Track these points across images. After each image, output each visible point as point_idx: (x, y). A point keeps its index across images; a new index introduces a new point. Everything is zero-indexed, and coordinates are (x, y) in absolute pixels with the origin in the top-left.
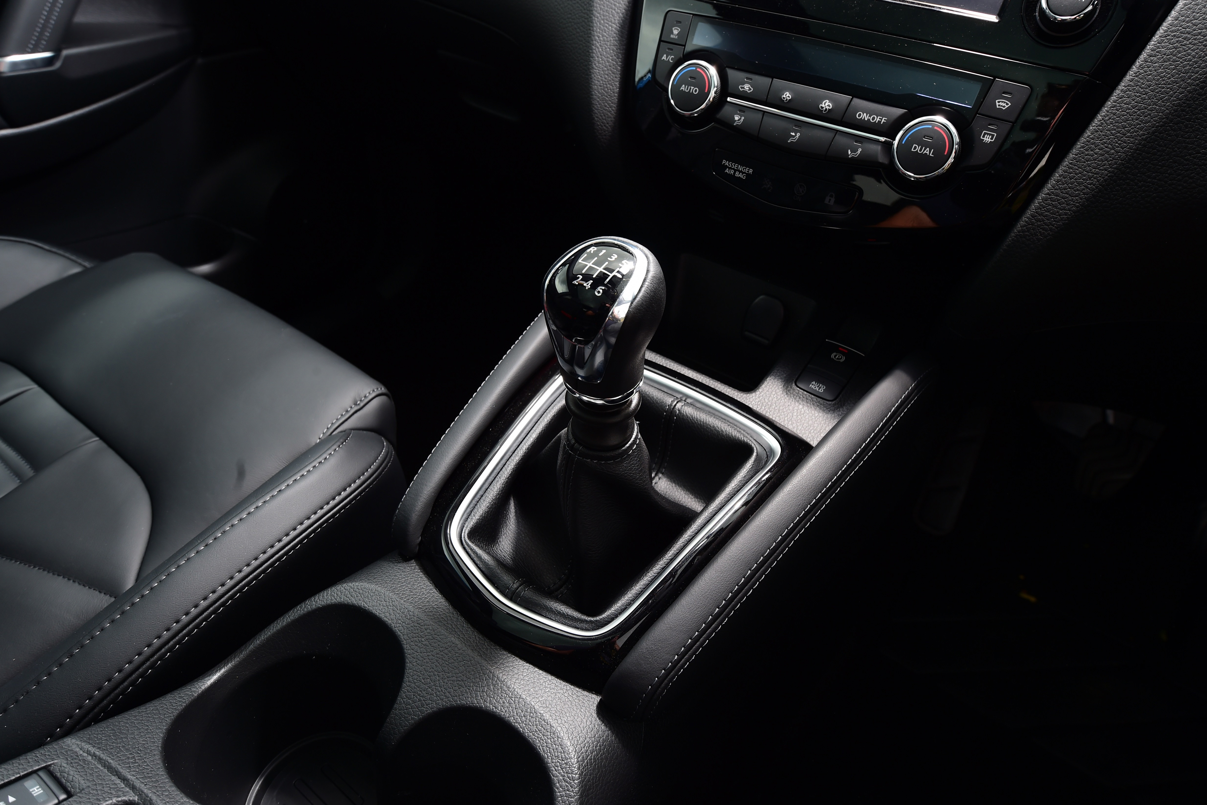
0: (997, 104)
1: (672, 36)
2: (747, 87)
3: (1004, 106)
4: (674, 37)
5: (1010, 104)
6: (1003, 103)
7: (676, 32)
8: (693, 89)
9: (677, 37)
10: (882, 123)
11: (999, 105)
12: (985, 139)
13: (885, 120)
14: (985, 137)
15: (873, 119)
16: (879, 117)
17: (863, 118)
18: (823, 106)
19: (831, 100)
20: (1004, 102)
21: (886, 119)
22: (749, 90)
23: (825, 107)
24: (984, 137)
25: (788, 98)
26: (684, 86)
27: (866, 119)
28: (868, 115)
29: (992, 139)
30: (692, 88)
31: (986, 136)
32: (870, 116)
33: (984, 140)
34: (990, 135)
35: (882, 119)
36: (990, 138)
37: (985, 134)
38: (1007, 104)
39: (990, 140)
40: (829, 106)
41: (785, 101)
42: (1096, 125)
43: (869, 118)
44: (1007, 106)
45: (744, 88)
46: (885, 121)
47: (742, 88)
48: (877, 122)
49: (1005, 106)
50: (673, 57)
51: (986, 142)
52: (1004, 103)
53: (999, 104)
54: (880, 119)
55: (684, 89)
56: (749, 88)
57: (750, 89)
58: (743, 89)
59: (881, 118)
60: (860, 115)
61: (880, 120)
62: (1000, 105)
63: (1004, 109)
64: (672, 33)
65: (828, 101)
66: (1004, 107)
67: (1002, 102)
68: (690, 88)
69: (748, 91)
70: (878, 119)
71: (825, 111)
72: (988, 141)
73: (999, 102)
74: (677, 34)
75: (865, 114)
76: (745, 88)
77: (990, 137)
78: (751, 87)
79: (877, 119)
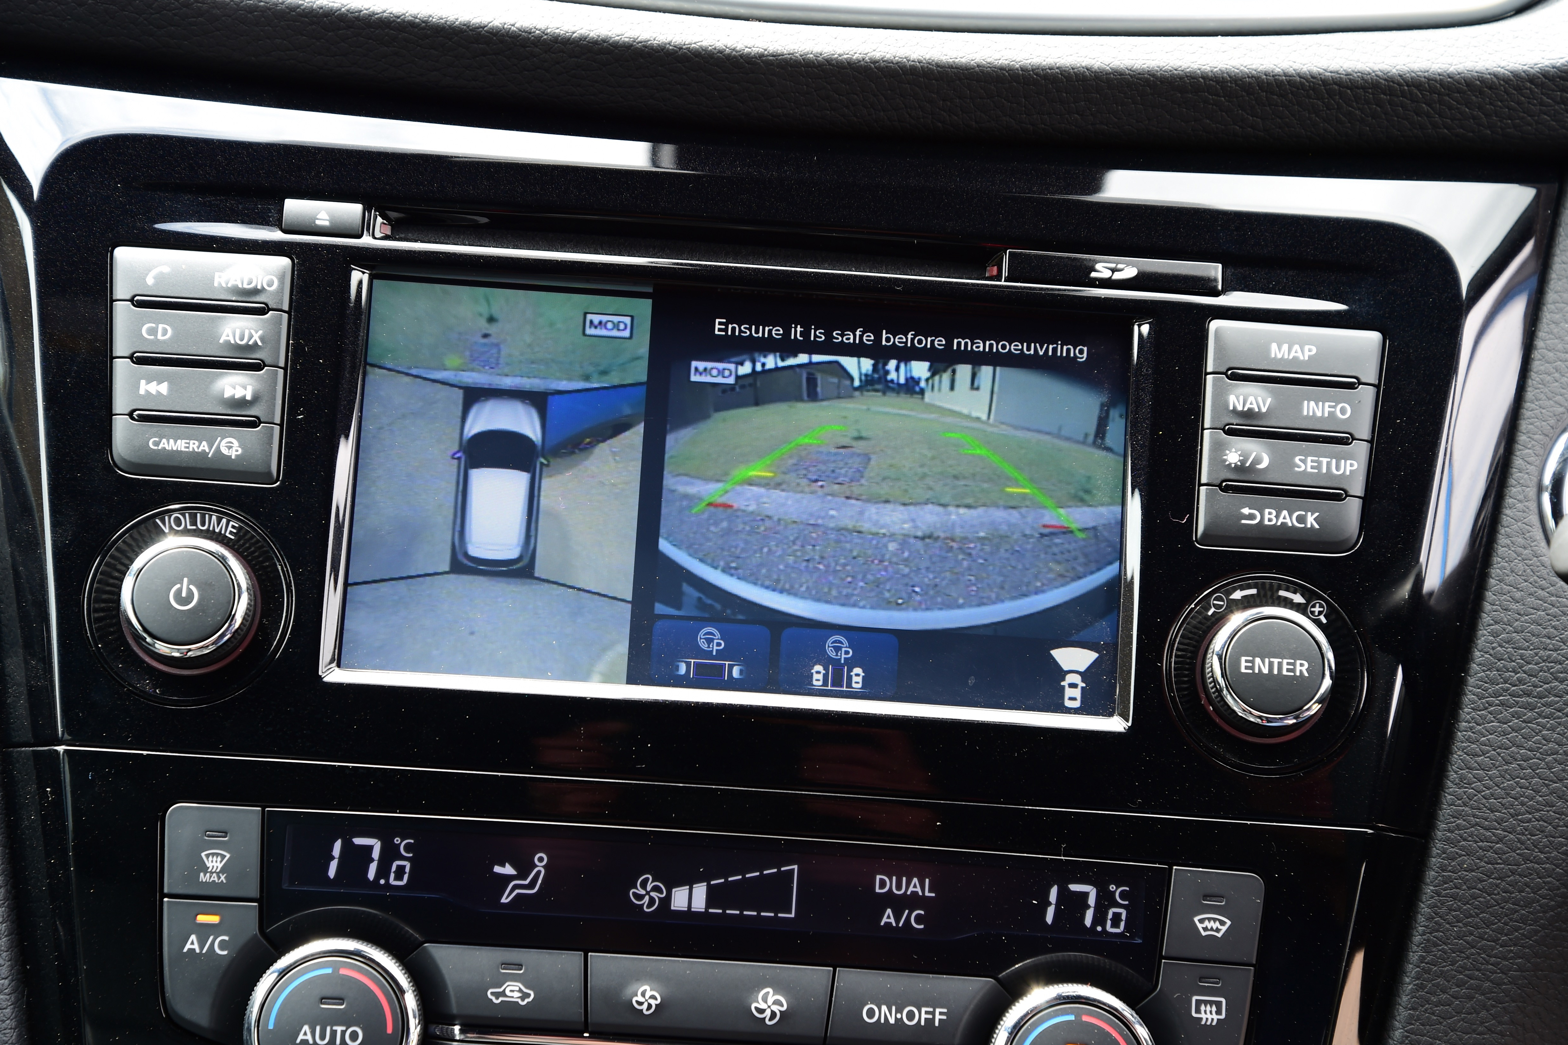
0: (1200, 926)
1: (203, 877)
2: (511, 991)
3: (1217, 928)
4: (214, 878)
5: (1229, 923)
6: (1212, 922)
7: (214, 863)
8: (343, 1033)
9: (223, 878)
10: (937, 1024)
11: (1205, 929)
12: (1203, 1015)
13: (941, 1013)
14: (1203, 1012)
15: (911, 1016)
16: (924, 1010)
17: (882, 1021)
18: (763, 1006)
19: (778, 988)
20: (1215, 920)
21: (945, 1010)
22: (523, 999)
23: (769, 1007)
24: (1198, 1011)
25: (653, 1002)
26: (306, 1028)
27: (892, 1021)
28: (894, 1008)
29: (1218, 1012)
30: (339, 1029)
31: (1203, 1008)
32: (899, 1010)
33: (1201, 1019)
34: (1211, 1003)
35: (933, 1013)
36: (1214, 1013)
37: (1198, 1003)
38: (1222, 923)
39: (1216, 1017)
40: (777, 1002)
41: (645, 1012)
42: (1428, 931)
43: (899, 1016)
44: (1224, 929)
45: (503, 994)
46: (944, 1017)
47: (497, 995)
48: (923, 1023)
49: (1220, 927)
50: (226, 938)
51: (1208, 1023)
52: (1215, 922)
53: (1204, 926)
54: (927, 1013)
55: (309, 1037)
56: (520, 991)
57: (525, 996)
58: (501, 999)
59: (931, 1010)
60: (871, 1013)
61: (930, 1016)
62: (1207, 927)
63: (1219, 935)
64: (205, 869)
65: (770, 990)
66: (1218, 930)
67: (1209, 919)
68: (334, 1033)
69: (519, 1000)
70: (924, 1016)
71: (771, 1019)
72: (1213, 1019)
73: (1201, 921)
74: (223, 870)
75: (884, 1008)
76: (508, 993)
77: (1214, 1009)
78: (527, 987)
79: (922, 1016)
